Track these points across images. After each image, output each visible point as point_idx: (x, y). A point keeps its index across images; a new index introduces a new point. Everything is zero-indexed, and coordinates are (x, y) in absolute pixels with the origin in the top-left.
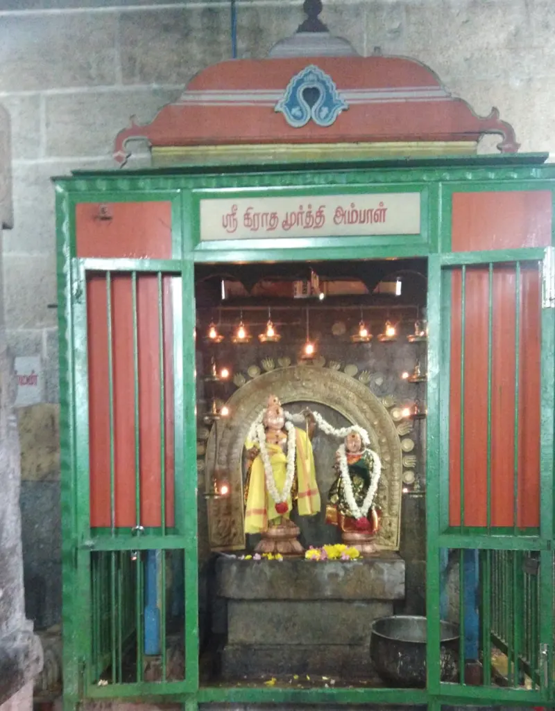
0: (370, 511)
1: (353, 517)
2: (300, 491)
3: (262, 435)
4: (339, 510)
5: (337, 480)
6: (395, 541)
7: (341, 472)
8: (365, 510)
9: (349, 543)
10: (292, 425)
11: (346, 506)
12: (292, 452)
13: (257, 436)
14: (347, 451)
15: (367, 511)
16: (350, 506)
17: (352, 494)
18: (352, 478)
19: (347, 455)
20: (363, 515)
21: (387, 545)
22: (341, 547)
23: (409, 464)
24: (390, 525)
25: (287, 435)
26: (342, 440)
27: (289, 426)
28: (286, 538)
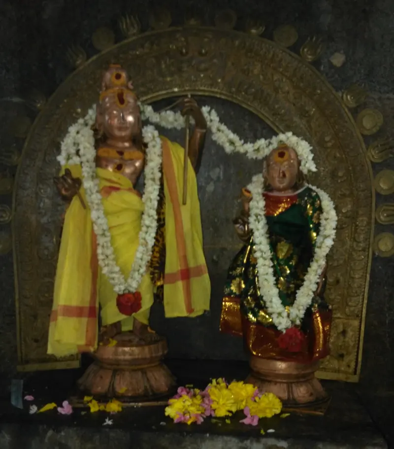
0: (309, 313)
1: (273, 326)
2: (168, 270)
3: (89, 151)
4: (244, 311)
5: (245, 248)
6: (353, 365)
7: (251, 232)
8: (298, 311)
9: (261, 380)
10: (156, 133)
11: (260, 304)
12: (152, 190)
13: (78, 153)
14: (268, 187)
15: (302, 314)
16: (268, 304)
17: (272, 279)
18: (273, 246)
19: (266, 197)
20: (293, 322)
21: (338, 371)
22: (244, 390)
23: (388, 219)
24: (344, 333)
25: (145, 153)
26: (257, 166)
27: (149, 133)
28: (137, 366)
